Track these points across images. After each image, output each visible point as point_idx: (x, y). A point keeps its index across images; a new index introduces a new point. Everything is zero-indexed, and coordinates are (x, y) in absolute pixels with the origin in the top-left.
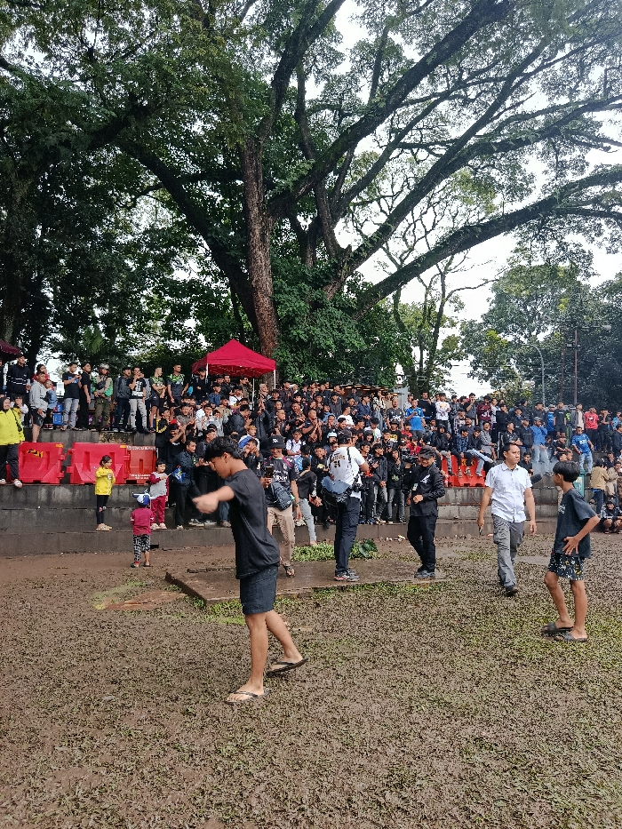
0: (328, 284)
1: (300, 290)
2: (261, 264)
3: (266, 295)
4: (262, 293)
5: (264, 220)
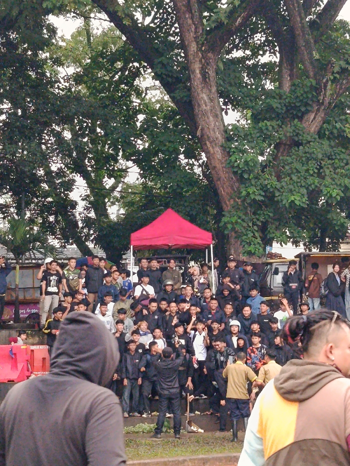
0: (307, 112)
2: (205, 108)
3: (216, 144)
4: (211, 143)
5: (203, 57)
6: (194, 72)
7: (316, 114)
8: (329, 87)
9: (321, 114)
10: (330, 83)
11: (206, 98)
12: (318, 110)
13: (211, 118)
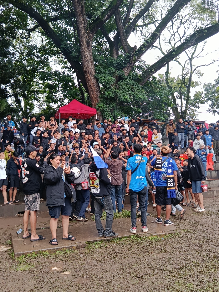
0: (125, 67)
1: (110, 70)
2: (87, 58)
3: (92, 75)
4: (89, 74)
5: (88, 36)
6: (83, 42)
7: (128, 68)
8: (133, 57)
9: (130, 69)
10: (134, 55)
11: (88, 54)
12: (129, 66)
13: (90, 63)
